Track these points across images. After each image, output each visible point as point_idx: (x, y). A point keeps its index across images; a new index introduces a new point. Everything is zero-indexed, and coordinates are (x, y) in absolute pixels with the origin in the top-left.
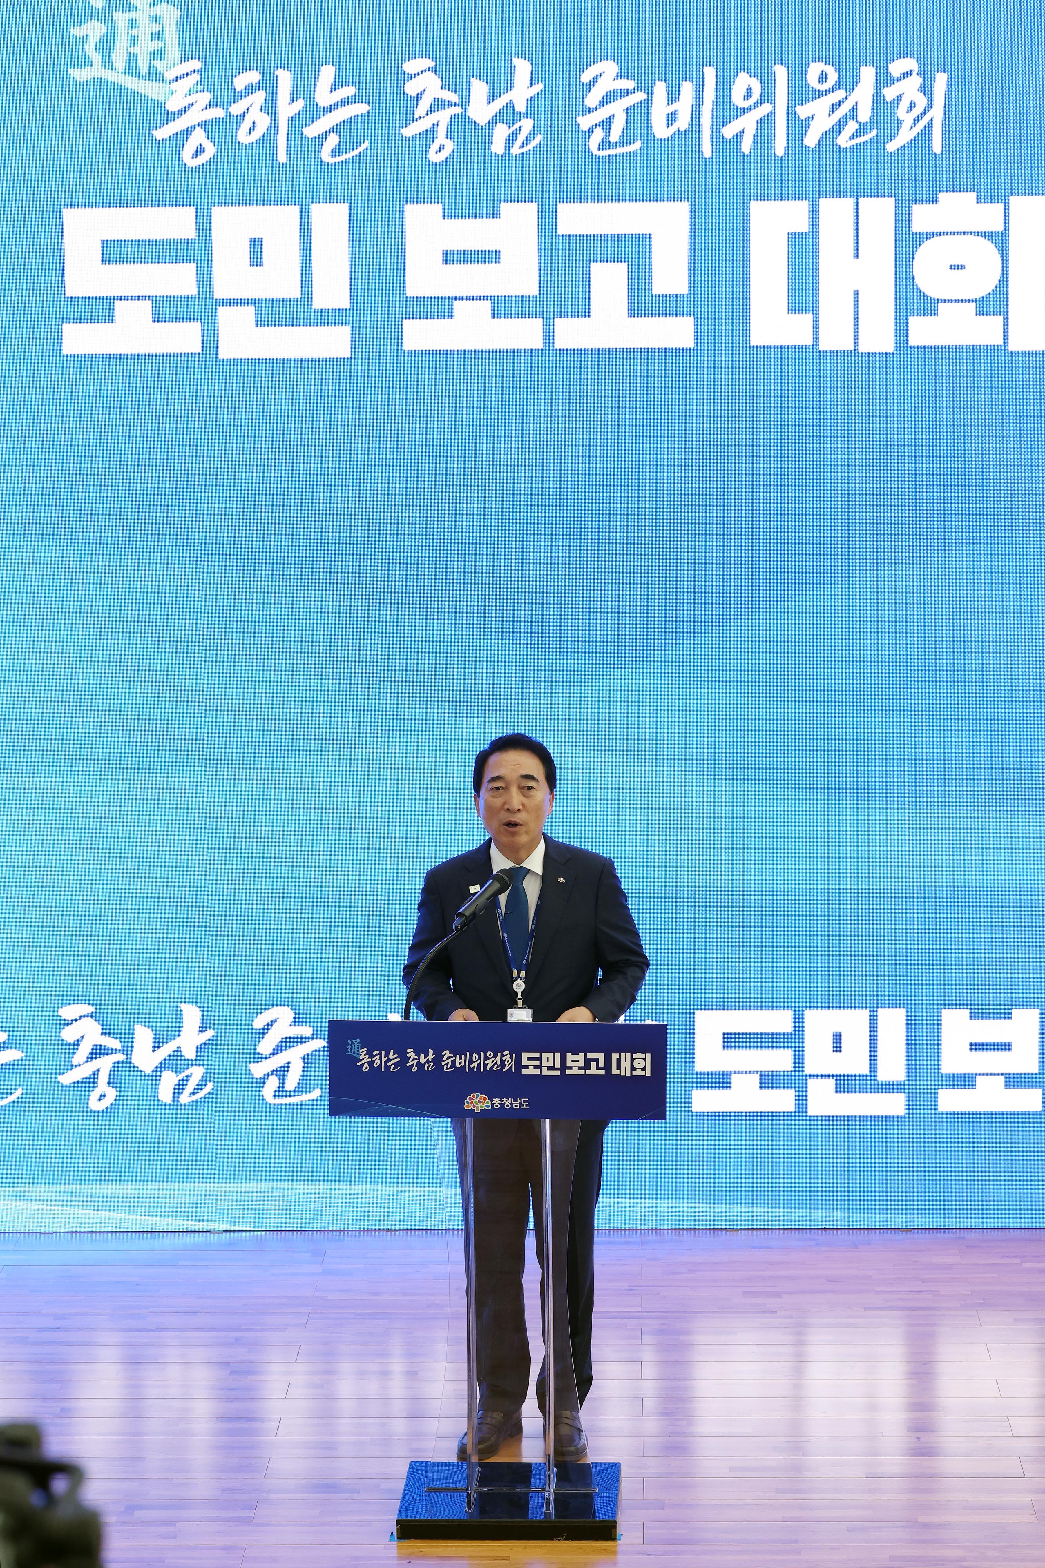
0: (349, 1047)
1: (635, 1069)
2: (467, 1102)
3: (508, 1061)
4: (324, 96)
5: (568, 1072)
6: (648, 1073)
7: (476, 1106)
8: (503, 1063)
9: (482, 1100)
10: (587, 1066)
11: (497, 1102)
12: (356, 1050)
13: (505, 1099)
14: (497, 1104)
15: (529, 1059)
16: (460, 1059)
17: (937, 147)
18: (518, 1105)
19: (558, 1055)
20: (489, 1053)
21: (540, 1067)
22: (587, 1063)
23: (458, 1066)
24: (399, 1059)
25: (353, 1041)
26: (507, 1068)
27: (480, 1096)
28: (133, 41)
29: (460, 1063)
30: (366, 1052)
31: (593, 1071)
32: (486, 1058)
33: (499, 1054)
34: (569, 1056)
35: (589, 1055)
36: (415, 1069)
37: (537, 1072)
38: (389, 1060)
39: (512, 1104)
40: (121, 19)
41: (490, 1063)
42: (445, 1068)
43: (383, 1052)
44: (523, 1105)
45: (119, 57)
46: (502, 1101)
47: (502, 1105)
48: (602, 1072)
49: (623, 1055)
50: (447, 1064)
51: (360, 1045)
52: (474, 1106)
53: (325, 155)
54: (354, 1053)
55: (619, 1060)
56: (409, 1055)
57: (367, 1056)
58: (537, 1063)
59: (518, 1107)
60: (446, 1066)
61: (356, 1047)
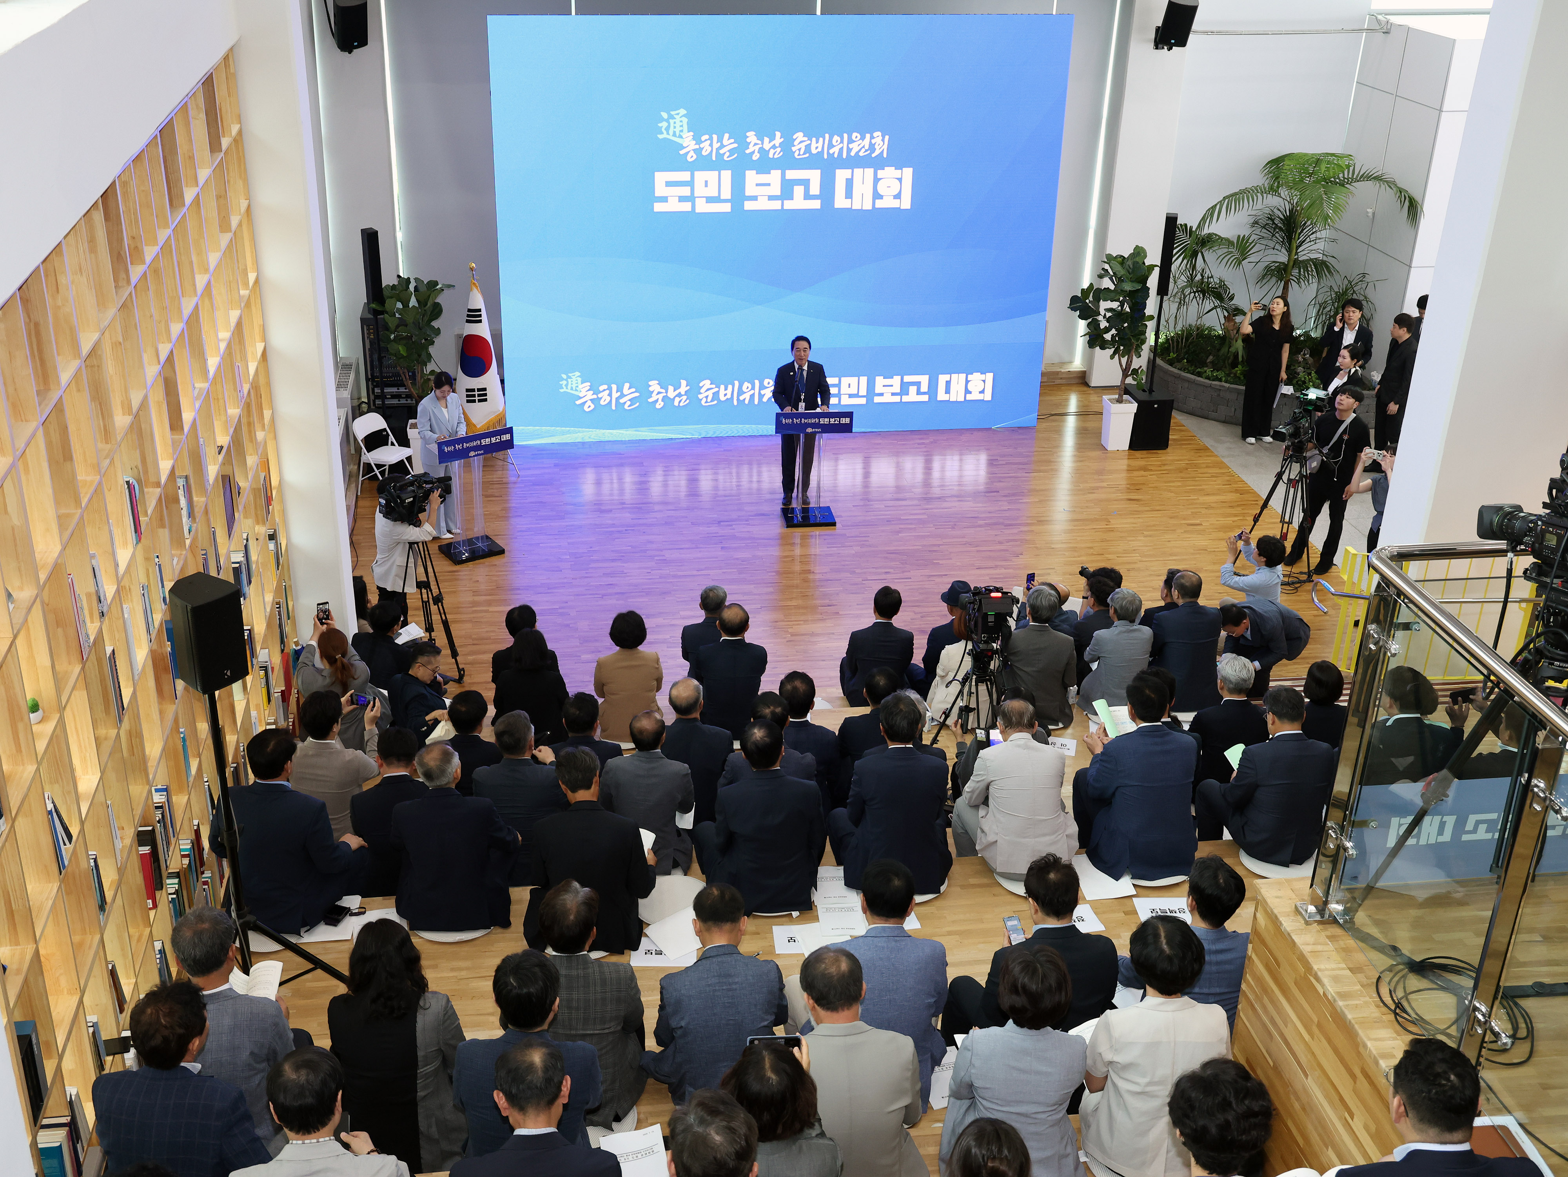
4: (725, 142)
17: (885, 156)
28: (675, 127)
40: (672, 121)
45: (671, 132)
53: (725, 158)
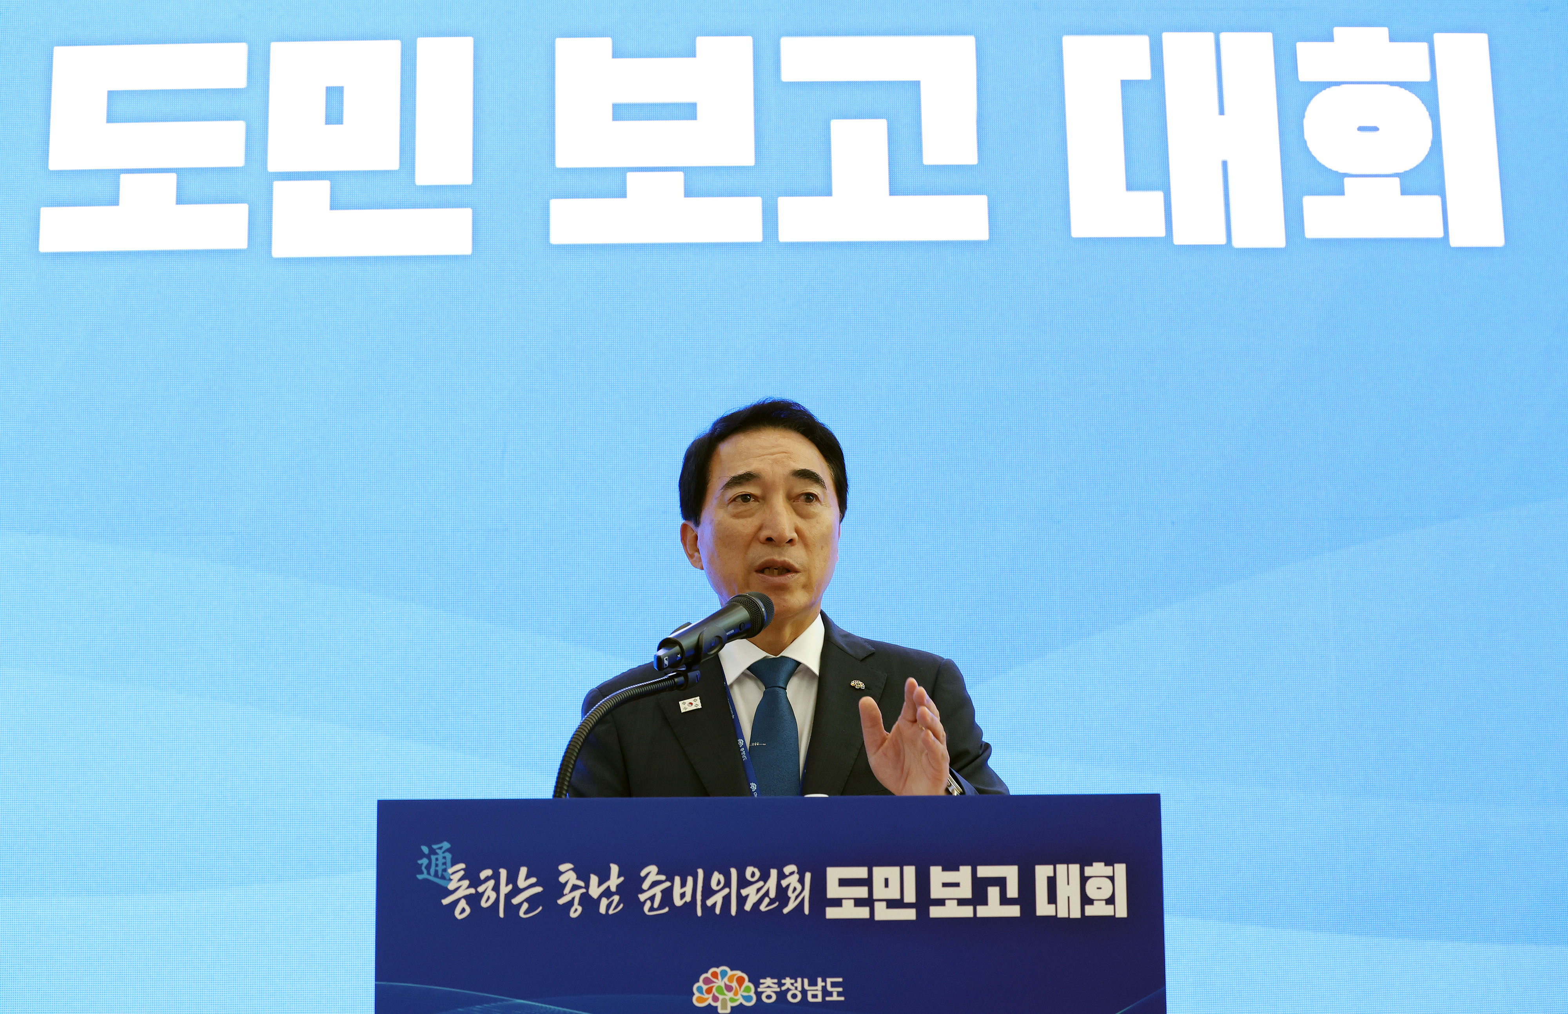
0: (424, 862)
1: (1091, 902)
2: (700, 989)
3: (795, 889)
5: (935, 912)
6: (1121, 910)
7: (721, 997)
8: (782, 894)
9: (734, 984)
10: (979, 897)
11: (769, 986)
12: (440, 869)
13: (788, 981)
14: (769, 992)
15: (843, 882)
16: (683, 884)
18: (820, 994)
19: (910, 872)
20: (749, 870)
21: (868, 902)
22: (980, 887)
23: (678, 902)
24: (539, 889)
25: (435, 847)
26: (791, 905)
27: (730, 973)
29: (683, 895)
30: (462, 873)
31: (993, 909)
32: (743, 883)
33: (774, 873)
34: (937, 875)
35: (984, 871)
36: (576, 910)
37: (863, 913)
38: (516, 891)
39: (804, 992)
41: (752, 894)
42: (646, 908)
43: (503, 873)
44: (830, 994)
46: (780, 985)
47: (782, 995)
48: (1014, 911)
49: (1061, 868)
50: (652, 898)
51: (449, 856)
52: (715, 999)
54: (436, 875)
55: (1052, 882)
56: (562, 879)
57: (466, 883)
58: (862, 892)
59: (819, 999)
60: (648, 904)
61: (441, 861)
